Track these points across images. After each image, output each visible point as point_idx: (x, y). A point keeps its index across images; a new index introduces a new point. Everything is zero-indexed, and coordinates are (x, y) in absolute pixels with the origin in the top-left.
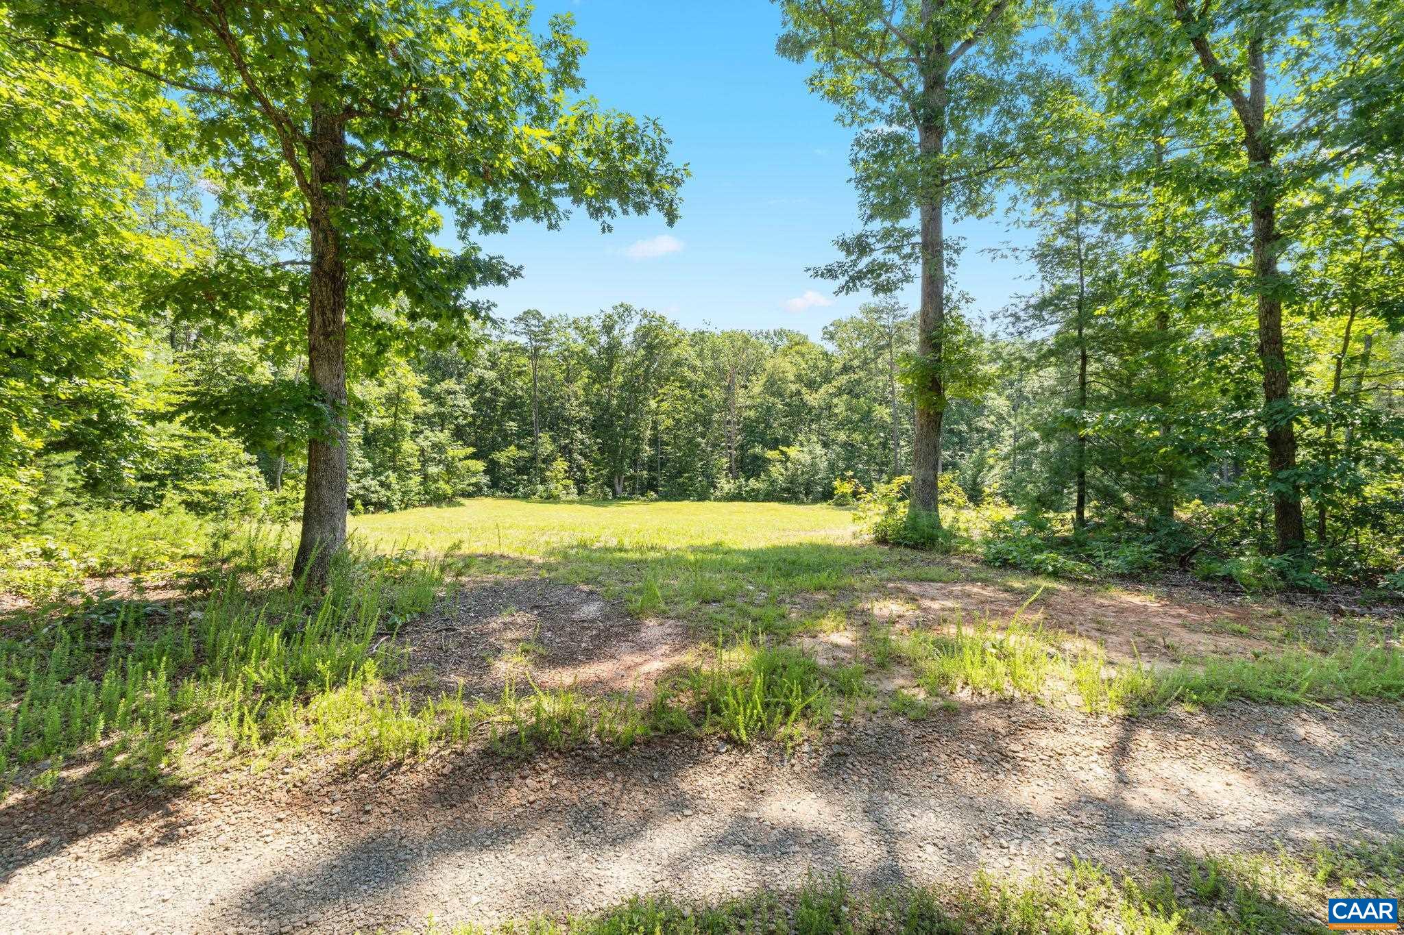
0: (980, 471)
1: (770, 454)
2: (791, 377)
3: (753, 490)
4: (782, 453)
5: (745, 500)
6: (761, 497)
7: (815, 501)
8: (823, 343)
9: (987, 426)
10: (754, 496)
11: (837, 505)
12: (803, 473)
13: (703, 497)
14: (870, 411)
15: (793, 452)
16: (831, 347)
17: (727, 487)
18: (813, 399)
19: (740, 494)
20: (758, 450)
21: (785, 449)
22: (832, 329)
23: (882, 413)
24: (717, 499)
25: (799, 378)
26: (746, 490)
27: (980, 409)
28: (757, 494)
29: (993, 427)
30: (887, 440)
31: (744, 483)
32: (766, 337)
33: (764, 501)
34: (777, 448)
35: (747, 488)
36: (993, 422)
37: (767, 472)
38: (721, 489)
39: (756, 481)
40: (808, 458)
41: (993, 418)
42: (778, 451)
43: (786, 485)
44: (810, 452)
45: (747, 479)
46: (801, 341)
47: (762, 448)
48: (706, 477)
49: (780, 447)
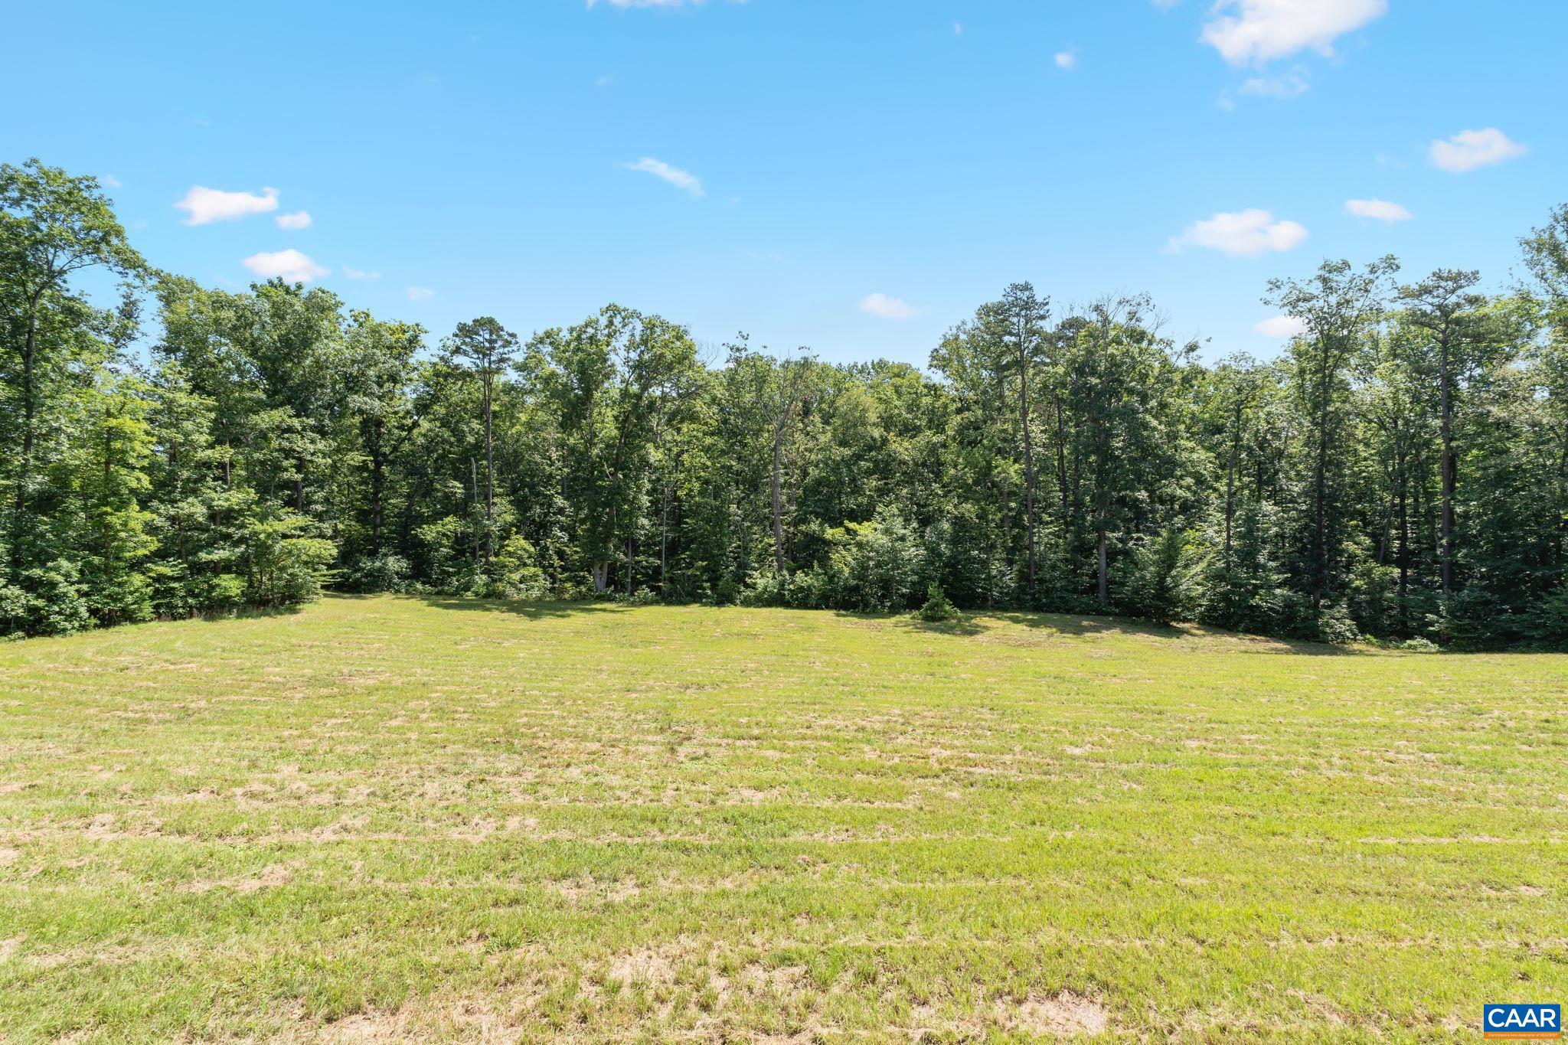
0: (1171, 566)
1: (830, 533)
2: (872, 417)
3: (801, 589)
4: (848, 531)
5: (787, 605)
6: (813, 601)
7: (894, 611)
8: (929, 373)
9: (1179, 492)
10: (803, 600)
11: (927, 618)
12: (878, 565)
13: (723, 599)
14: (989, 468)
15: (866, 531)
16: (938, 377)
17: (761, 583)
18: (903, 449)
19: (781, 595)
20: (814, 527)
21: (852, 525)
22: (943, 351)
23: (1011, 471)
24: (747, 603)
25: (887, 422)
26: (790, 590)
27: (1168, 467)
28: (807, 596)
29: (1189, 494)
30: (1019, 513)
31: (787, 577)
32: (861, 372)
33: (817, 607)
34: (841, 524)
35: (791, 587)
36: (1188, 488)
37: (824, 560)
38: (753, 587)
39: (807, 575)
40: (884, 540)
41: (1189, 481)
42: (842, 529)
43: (854, 582)
44: (887, 531)
45: (792, 573)
46: (901, 372)
47: (821, 525)
48: (739, 567)
49: (846, 523)
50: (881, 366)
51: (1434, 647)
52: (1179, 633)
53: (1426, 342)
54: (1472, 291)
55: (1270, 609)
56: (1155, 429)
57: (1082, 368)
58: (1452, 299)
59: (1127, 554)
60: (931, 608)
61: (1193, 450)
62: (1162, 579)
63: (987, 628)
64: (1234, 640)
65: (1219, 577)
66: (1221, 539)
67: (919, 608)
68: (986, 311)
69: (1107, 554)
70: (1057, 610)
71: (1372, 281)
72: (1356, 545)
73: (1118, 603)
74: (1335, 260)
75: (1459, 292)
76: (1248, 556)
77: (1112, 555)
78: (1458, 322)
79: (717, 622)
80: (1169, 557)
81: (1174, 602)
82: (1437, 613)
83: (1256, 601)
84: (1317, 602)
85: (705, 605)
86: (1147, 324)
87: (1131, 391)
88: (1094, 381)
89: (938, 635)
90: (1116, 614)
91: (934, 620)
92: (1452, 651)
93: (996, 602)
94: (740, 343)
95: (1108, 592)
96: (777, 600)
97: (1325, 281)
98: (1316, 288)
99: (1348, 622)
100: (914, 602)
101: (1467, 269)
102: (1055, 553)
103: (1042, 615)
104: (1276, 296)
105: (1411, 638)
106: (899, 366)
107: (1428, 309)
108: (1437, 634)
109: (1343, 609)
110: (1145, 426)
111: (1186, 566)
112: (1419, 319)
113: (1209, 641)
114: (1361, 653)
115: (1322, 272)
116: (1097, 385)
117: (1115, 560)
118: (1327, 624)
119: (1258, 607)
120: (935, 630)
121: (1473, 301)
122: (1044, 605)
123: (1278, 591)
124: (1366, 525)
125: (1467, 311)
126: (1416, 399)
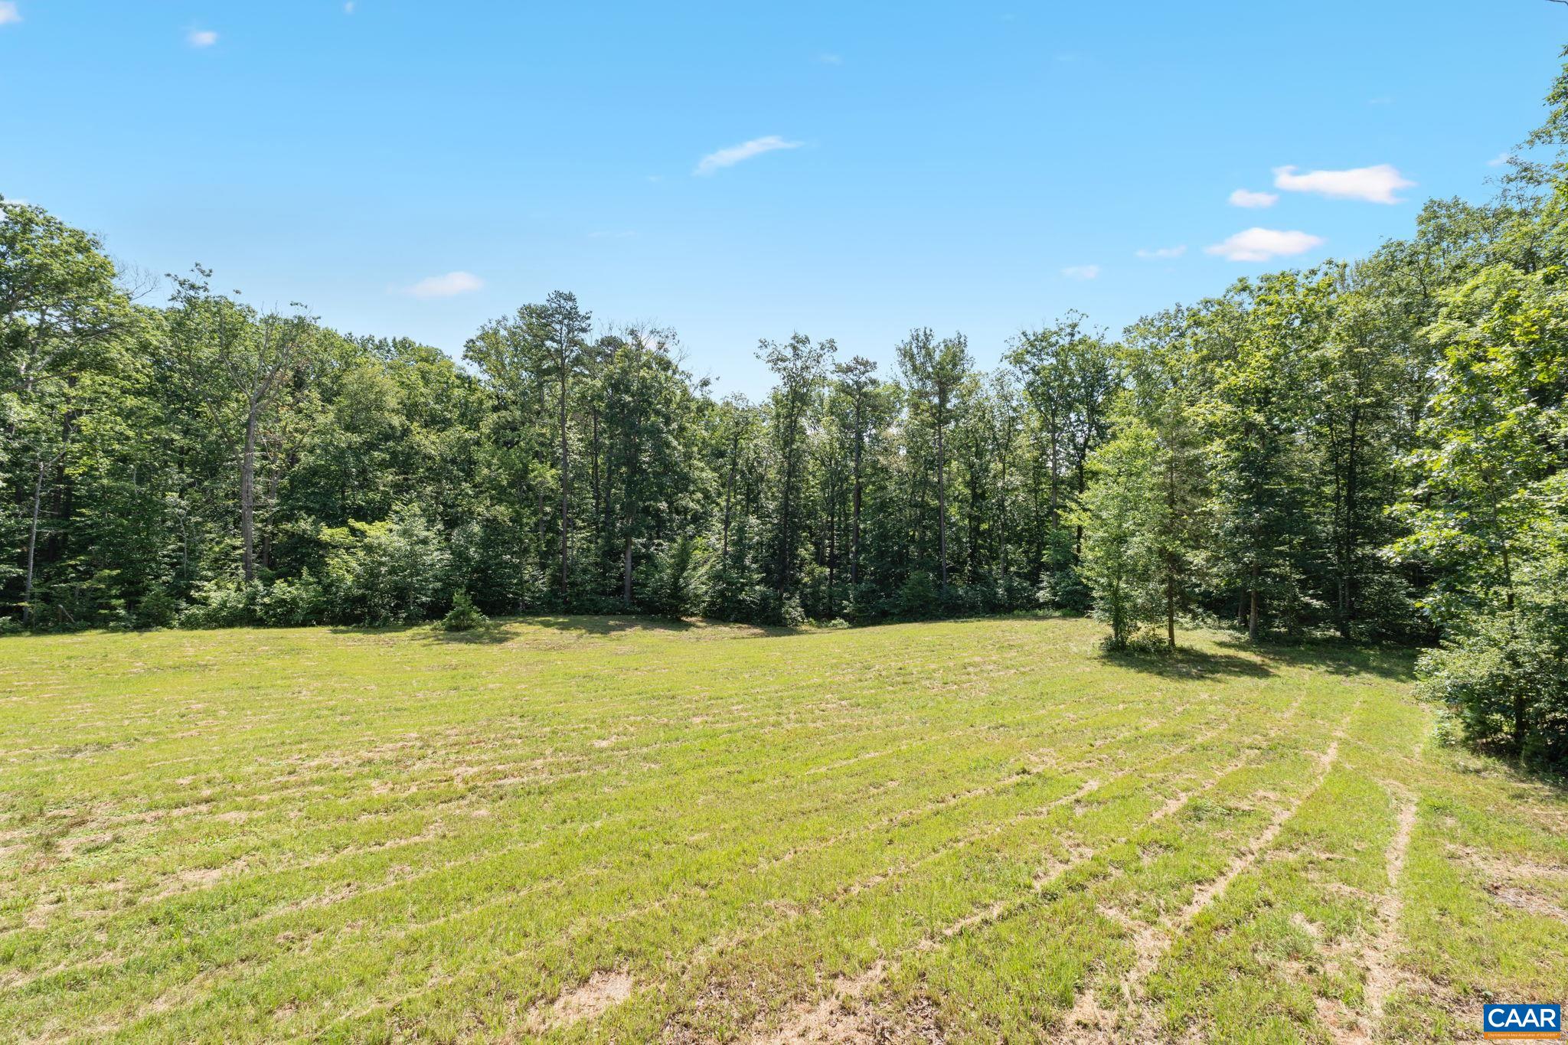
0: (684, 569)
1: (326, 533)
2: (392, 402)
3: (282, 602)
4: (353, 531)
5: (259, 623)
6: (299, 616)
7: (411, 622)
8: (464, 363)
9: (691, 505)
10: (285, 616)
11: (451, 629)
12: (393, 571)
13: (148, 620)
14: (526, 471)
15: (377, 532)
16: (473, 370)
17: (216, 597)
18: (429, 442)
19: (249, 612)
20: (304, 525)
21: (359, 525)
22: (479, 344)
23: (547, 476)
24: (191, 624)
25: (411, 410)
26: (264, 604)
27: (684, 482)
28: (291, 611)
29: (698, 507)
30: (554, 518)
31: (261, 588)
32: (379, 348)
33: (304, 624)
34: (344, 523)
35: (267, 600)
36: (698, 501)
37: (318, 567)
38: (204, 602)
39: (291, 584)
40: (402, 543)
41: (699, 495)
42: (346, 530)
43: (357, 592)
44: (405, 533)
45: (269, 582)
46: (430, 356)
47: (314, 523)
48: (180, 575)
49: (351, 522)
50: (404, 346)
51: (846, 624)
52: (688, 626)
53: (848, 406)
54: (873, 375)
55: (752, 602)
56: (675, 448)
57: (618, 385)
58: (863, 379)
59: (649, 558)
60: (456, 617)
61: (702, 470)
62: (676, 579)
63: (517, 634)
64: (727, 629)
65: (717, 577)
66: (720, 546)
67: (441, 617)
68: (528, 311)
69: (633, 558)
70: (587, 612)
71: (821, 356)
72: (805, 552)
73: (640, 603)
74: (802, 335)
75: (867, 374)
76: (738, 559)
77: (637, 559)
78: (865, 395)
79: (136, 654)
80: (682, 561)
81: (684, 600)
82: (848, 600)
83: (742, 596)
84: (782, 595)
85: (114, 630)
86: (672, 355)
87: (658, 413)
88: (628, 398)
89: (463, 646)
90: (638, 613)
91: (459, 630)
92: (855, 627)
93: (527, 607)
94: (198, 280)
95: (633, 593)
96: (245, 617)
97: (795, 348)
98: (789, 353)
99: (799, 609)
100: (434, 611)
101: (871, 360)
102: (587, 557)
103: (573, 617)
104: (764, 353)
105: (835, 619)
106: (428, 350)
107: (851, 383)
108: (848, 615)
109: (796, 600)
110: (668, 445)
111: (695, 569)
112: (844, 389)
113: (710, 631)
114: (806, 632)
115: (793, 342)
116: (629, 402)
117: (639, 564)
118: (787, 612)
119: (744, 600)
120: (460, 640)
121: (874, 382)
122: (575, 607)
123: (757, 588)
124: (812, 536)
125: (869, 388)
126: (842, 447)
